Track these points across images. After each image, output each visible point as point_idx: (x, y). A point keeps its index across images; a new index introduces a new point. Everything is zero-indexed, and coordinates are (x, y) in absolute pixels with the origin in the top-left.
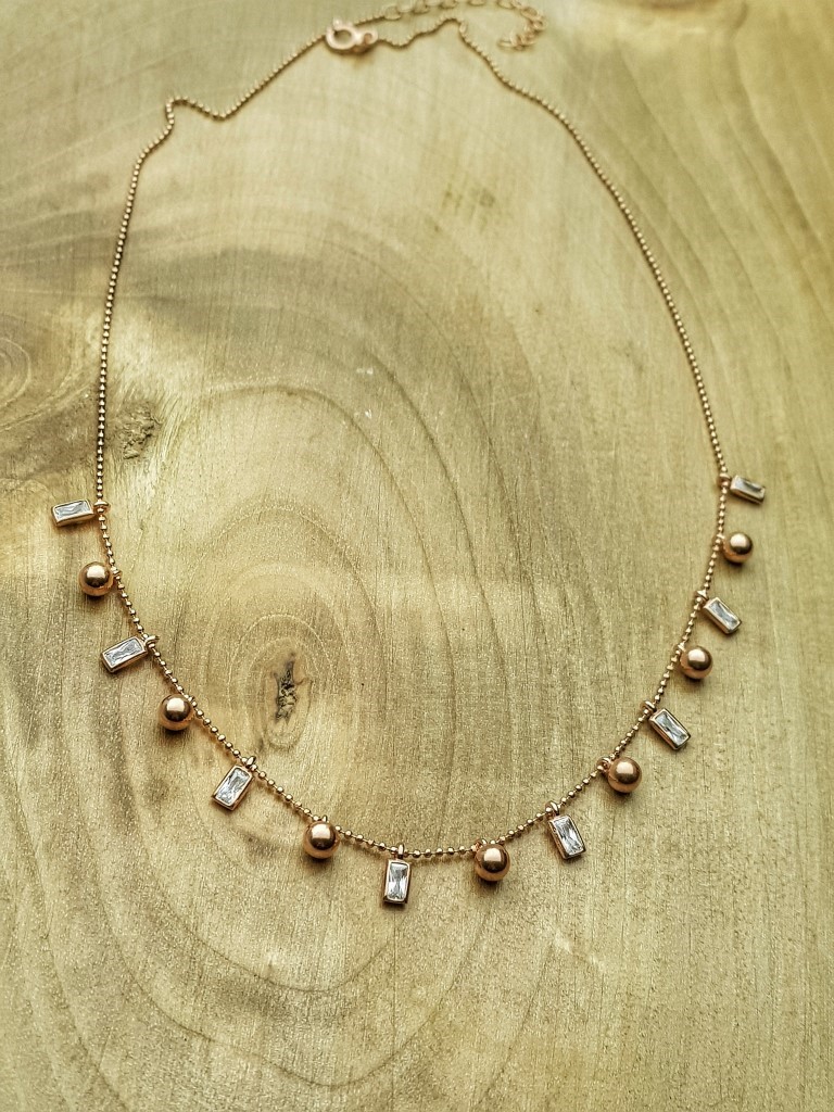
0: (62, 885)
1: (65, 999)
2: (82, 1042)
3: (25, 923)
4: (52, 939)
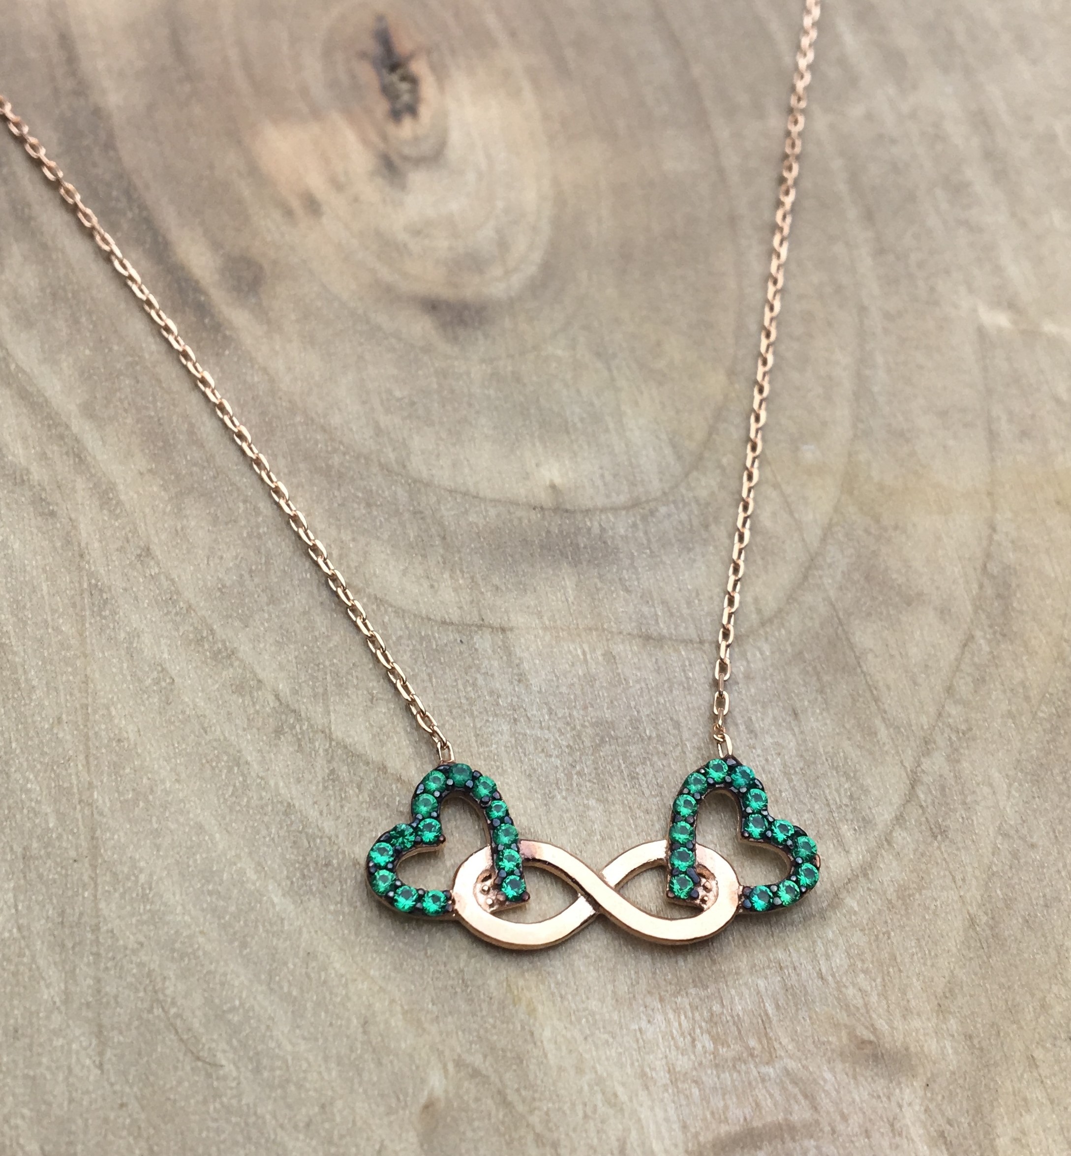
1: (224, 641)
2: (283, 701)
3: (100, 541)
4: (158, 553)
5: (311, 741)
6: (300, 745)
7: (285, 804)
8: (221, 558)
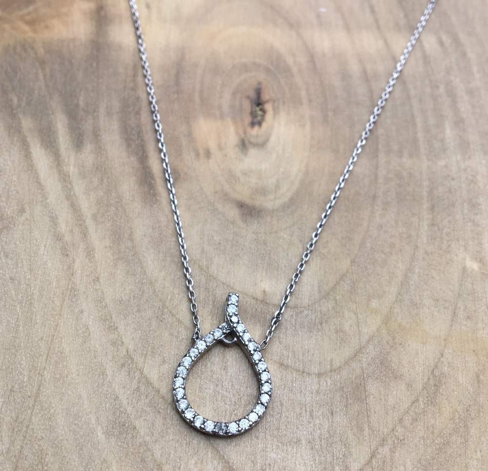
0: (107, 242)
1: (114, 323)
2: (129, 353)
3: (81, 271)
4: (101, 280)
5: (134, 373)
6: (129, 373)
7: (116, 396)
8: (125, 288)
